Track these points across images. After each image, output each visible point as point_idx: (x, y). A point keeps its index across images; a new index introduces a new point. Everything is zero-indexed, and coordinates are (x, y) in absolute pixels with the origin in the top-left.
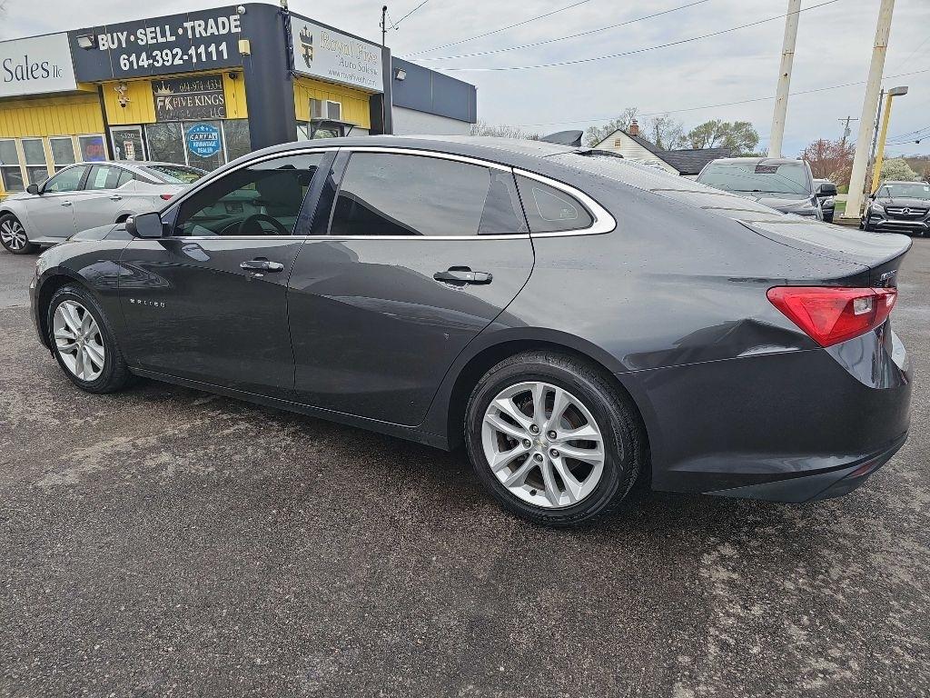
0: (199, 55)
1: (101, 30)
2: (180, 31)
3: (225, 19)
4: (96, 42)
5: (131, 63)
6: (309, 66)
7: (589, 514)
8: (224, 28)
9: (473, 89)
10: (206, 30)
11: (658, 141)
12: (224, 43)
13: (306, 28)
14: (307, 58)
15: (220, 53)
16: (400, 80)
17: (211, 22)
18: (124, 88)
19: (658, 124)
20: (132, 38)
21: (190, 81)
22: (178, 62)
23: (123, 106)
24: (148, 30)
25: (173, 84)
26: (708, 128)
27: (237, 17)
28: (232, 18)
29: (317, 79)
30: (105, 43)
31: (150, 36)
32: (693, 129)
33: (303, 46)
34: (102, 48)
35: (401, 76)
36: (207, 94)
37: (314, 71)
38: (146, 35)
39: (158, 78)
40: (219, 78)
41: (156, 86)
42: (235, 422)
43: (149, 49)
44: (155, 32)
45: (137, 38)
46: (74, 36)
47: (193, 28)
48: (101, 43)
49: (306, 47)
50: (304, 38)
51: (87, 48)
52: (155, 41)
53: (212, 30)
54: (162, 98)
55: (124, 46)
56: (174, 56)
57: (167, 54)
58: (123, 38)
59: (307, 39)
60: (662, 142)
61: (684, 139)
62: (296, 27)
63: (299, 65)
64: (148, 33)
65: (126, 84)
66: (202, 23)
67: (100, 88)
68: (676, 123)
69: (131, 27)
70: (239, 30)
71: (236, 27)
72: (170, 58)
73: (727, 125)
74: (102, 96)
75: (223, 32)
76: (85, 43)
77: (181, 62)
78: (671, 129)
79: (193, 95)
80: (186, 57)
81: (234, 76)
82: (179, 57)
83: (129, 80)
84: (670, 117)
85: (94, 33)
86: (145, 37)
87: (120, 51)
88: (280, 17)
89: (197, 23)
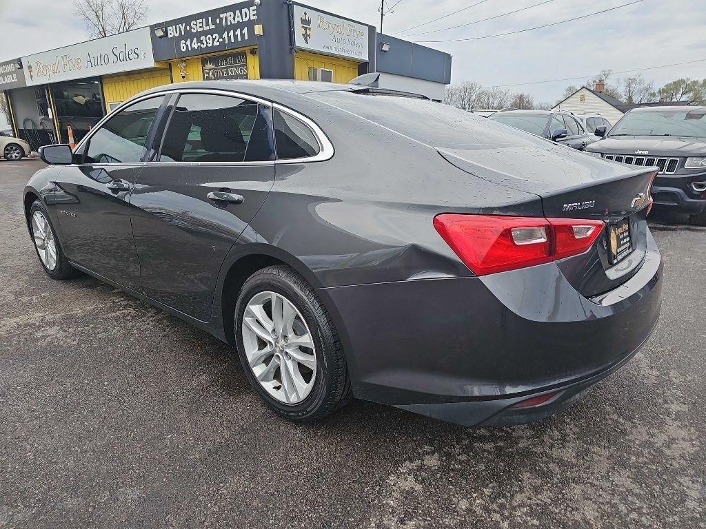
0: (229, 38)
1: (169, 23)
2: (218, 21)
3: (246, 10)
4: (166, 33)
5: (187, 46)
6: (307, 43)
7: (309, 412)
8: (246, 16)
9: (449, 57)
10: (234, 19)
11: (630, 98)
12: (246, 28)
13: (305, 14)
14: (306, 37)
15: (243, 35)
16: (385, 51)
17: (238, 12)
18: (183, 64)
19: (630, 82)
20: (188, 28)
21: (225, 57)
22: (216, 44)
23: (183, 77)
24: (198, 21)
25: (215, 60)
26: (677, 85)
27: (255, 8)
28: (251, 8)
29: (315, 53)
30: (172, 33)
31: (199, 25)
32: (662, 86)
33: (303, 27)
34: (170, 36)
35: (385, 48)
36: (236, 67)
37: (311, 46)
38: (196, 25)
39: (205, 56)
40: (244, 54)
41: (204, 62)
42: (125, 307)
43: (198, 35)
44: (202, 23)
45: (191, 28)
46: (153, 28)
47: (226, 18)
48: (169, 32)
49: (306, 29)
50: (303, 21)
51: (161, 37)
52: (202, 29)
53: (238, 19)
54: (207, 71)
55: (183, 34)
56: (214, 39)
57: (209, 39)
58: (182, 29)
59: (306, 22)
60: (634, 98)
61: (654, 95)
62: (298, 13)
63: (299, 42)
64: (198, 23)
65: (185, 61)
66: (232, 13)
67: (170, 64)
68: (647, 82)
69: (187, 20)
70: (256, 17)
71: (254, 15)
72: (211, 41)
73: (695, 83)
74: (171, 71)
75: (245, 19)
76: (160, 33)
77: (218, 44)
78: (642, 87)
79: (227, 68)
80: (221, 40)
81: (253, 52)
82: (216, 40)
83: (186, 58)
84: (641, 77)
85: (164, 26)
86: (196, 27)
87: (181, 37)
88: (285, 6)
89: (229, 14)
